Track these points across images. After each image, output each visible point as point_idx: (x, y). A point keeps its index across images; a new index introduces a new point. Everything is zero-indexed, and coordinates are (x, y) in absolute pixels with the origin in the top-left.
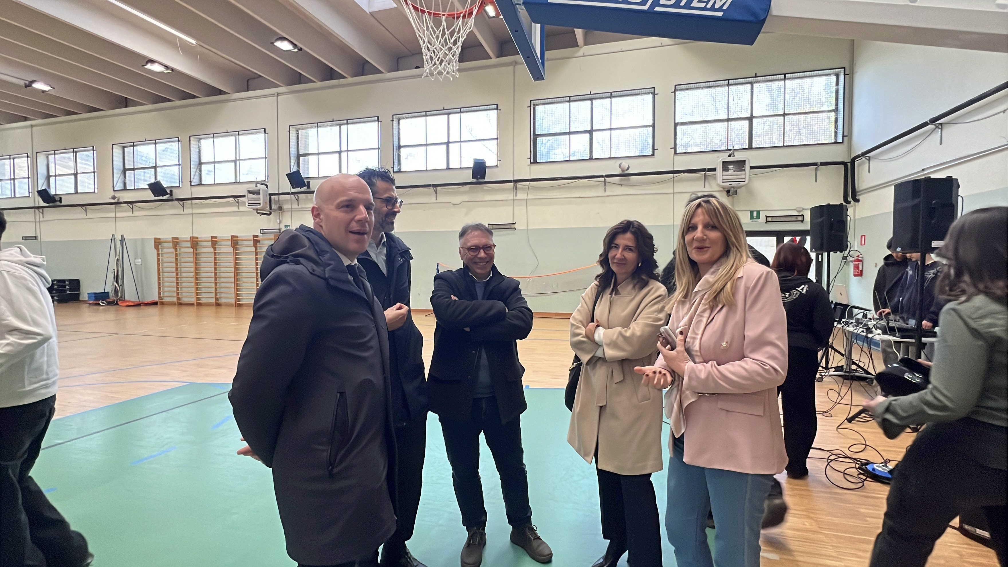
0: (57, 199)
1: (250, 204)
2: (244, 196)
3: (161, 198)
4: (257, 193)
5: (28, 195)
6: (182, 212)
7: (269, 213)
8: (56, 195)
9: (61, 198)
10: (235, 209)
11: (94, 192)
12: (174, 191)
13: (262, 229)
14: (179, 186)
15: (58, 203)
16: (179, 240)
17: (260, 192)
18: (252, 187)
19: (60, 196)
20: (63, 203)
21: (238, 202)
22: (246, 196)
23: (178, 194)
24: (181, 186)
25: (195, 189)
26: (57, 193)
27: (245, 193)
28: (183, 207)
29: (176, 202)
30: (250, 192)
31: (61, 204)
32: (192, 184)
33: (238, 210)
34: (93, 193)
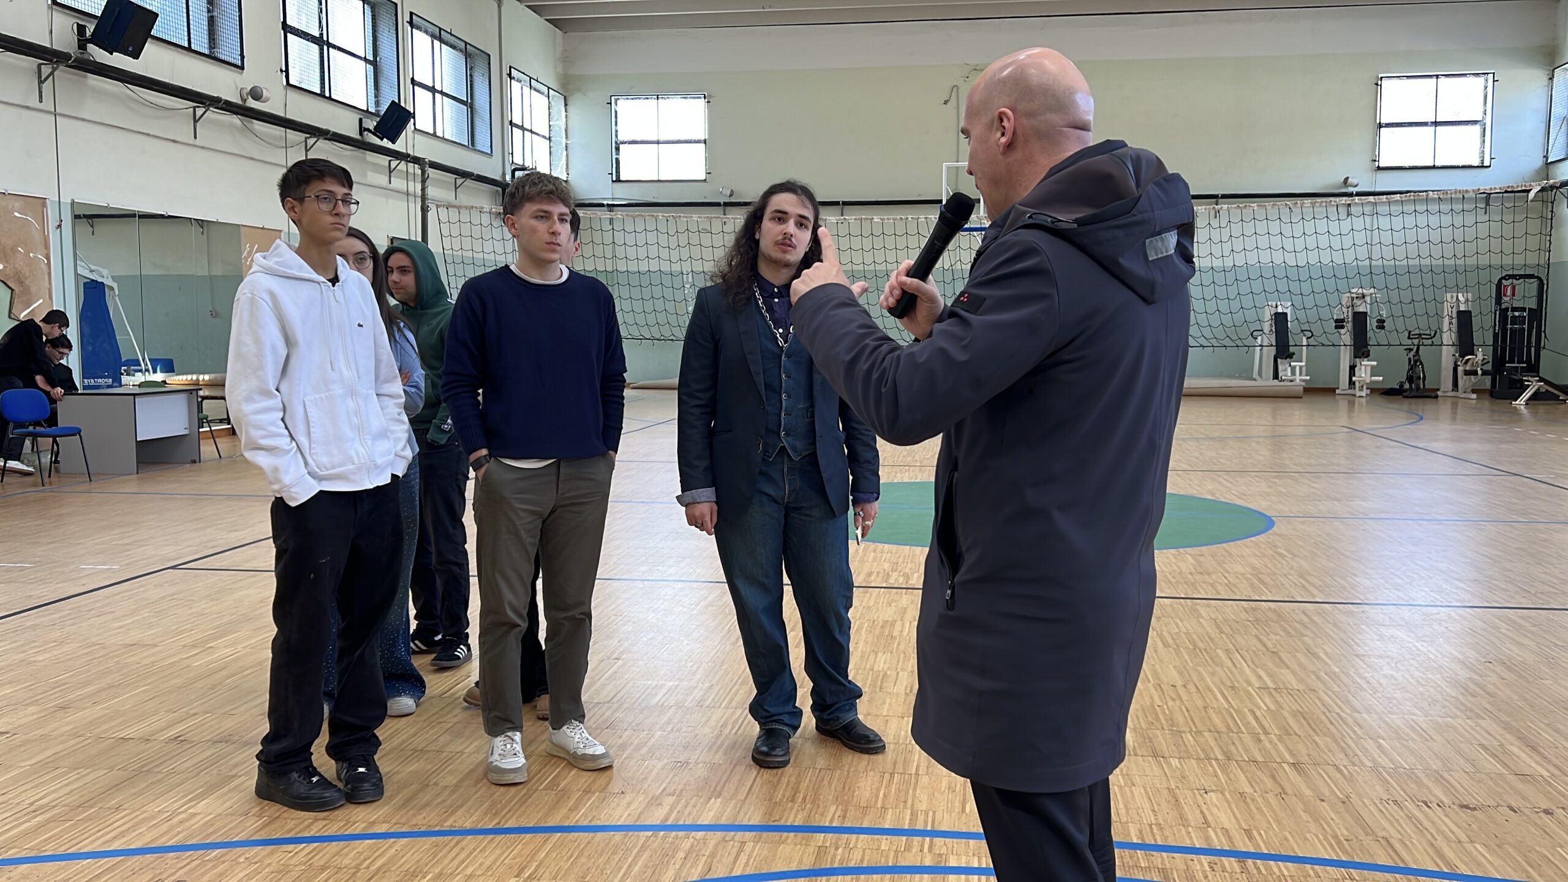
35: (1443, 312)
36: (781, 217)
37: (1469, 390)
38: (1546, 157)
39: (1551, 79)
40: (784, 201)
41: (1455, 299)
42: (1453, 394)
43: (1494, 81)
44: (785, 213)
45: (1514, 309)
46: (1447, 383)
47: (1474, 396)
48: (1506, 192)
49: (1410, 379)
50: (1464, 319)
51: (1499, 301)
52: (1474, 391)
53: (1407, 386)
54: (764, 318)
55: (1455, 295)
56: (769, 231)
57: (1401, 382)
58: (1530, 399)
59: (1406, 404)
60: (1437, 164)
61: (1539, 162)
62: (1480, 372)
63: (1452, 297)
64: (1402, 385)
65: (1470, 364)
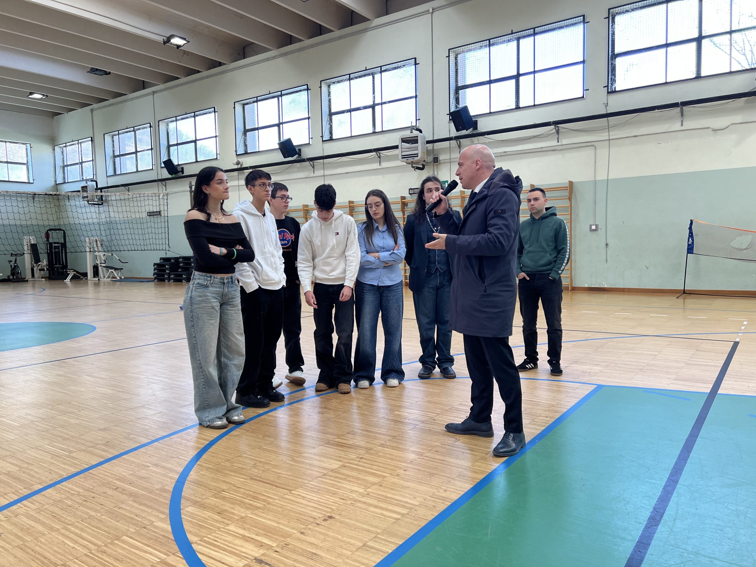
0: (179, 170)
1: (404, 157)
2: (396, 147)
3: (290, 159)
4: (414, 141)
5: (152, 168)
6: (312, 175)
7: (421, 166)
8: (178, 165)
9: (183, 168)
10: (376, 166)
11: (217, 158)
12: (303, 150)
13: (411, 189)
14: (309, 144)
15: (180, 174)
16: (309, 207)
17: (417, 140)
18: (407, 134)
19: (182, 166)
20: (186, 174)
21: (380, 157)
22: (400, 147)
23: (307, 153)
24: (311, 143)
25: (327, 145)
26: (179, 163)
27: (397, 142)
28: (313, 168)
29: (307, 163)
30: (404, 140)
31: (184, 175)
32: (324, 139)
33: (381, 167)
34: (216, 160)
35: (23, 243)
36: (430, 190)
37: (41, 277)
38: (56, 181)
39: (54, 150)
40: (429, 185)
41: (28, 239)
42: (33, 279)
43: (31, 147)
44: (431, 189)
45: (55, 243)
46: (29, 276)
47: (44, 279)
48: (46, 194)
49: (13, 274)
50: (34, 248)
51: (48, 240)
52: (42, 278)
53: (11, 277)
54: (429, 225)
55: (28, 237)
56: (427, 195)
57: (9, 276)
58: (71, 279)
59: (12, 285)
60: (10, 180)
61: (53, 183)
62: (46, 269)
63: (27, 238)
64: (9, 277)
65: (40, 266)
